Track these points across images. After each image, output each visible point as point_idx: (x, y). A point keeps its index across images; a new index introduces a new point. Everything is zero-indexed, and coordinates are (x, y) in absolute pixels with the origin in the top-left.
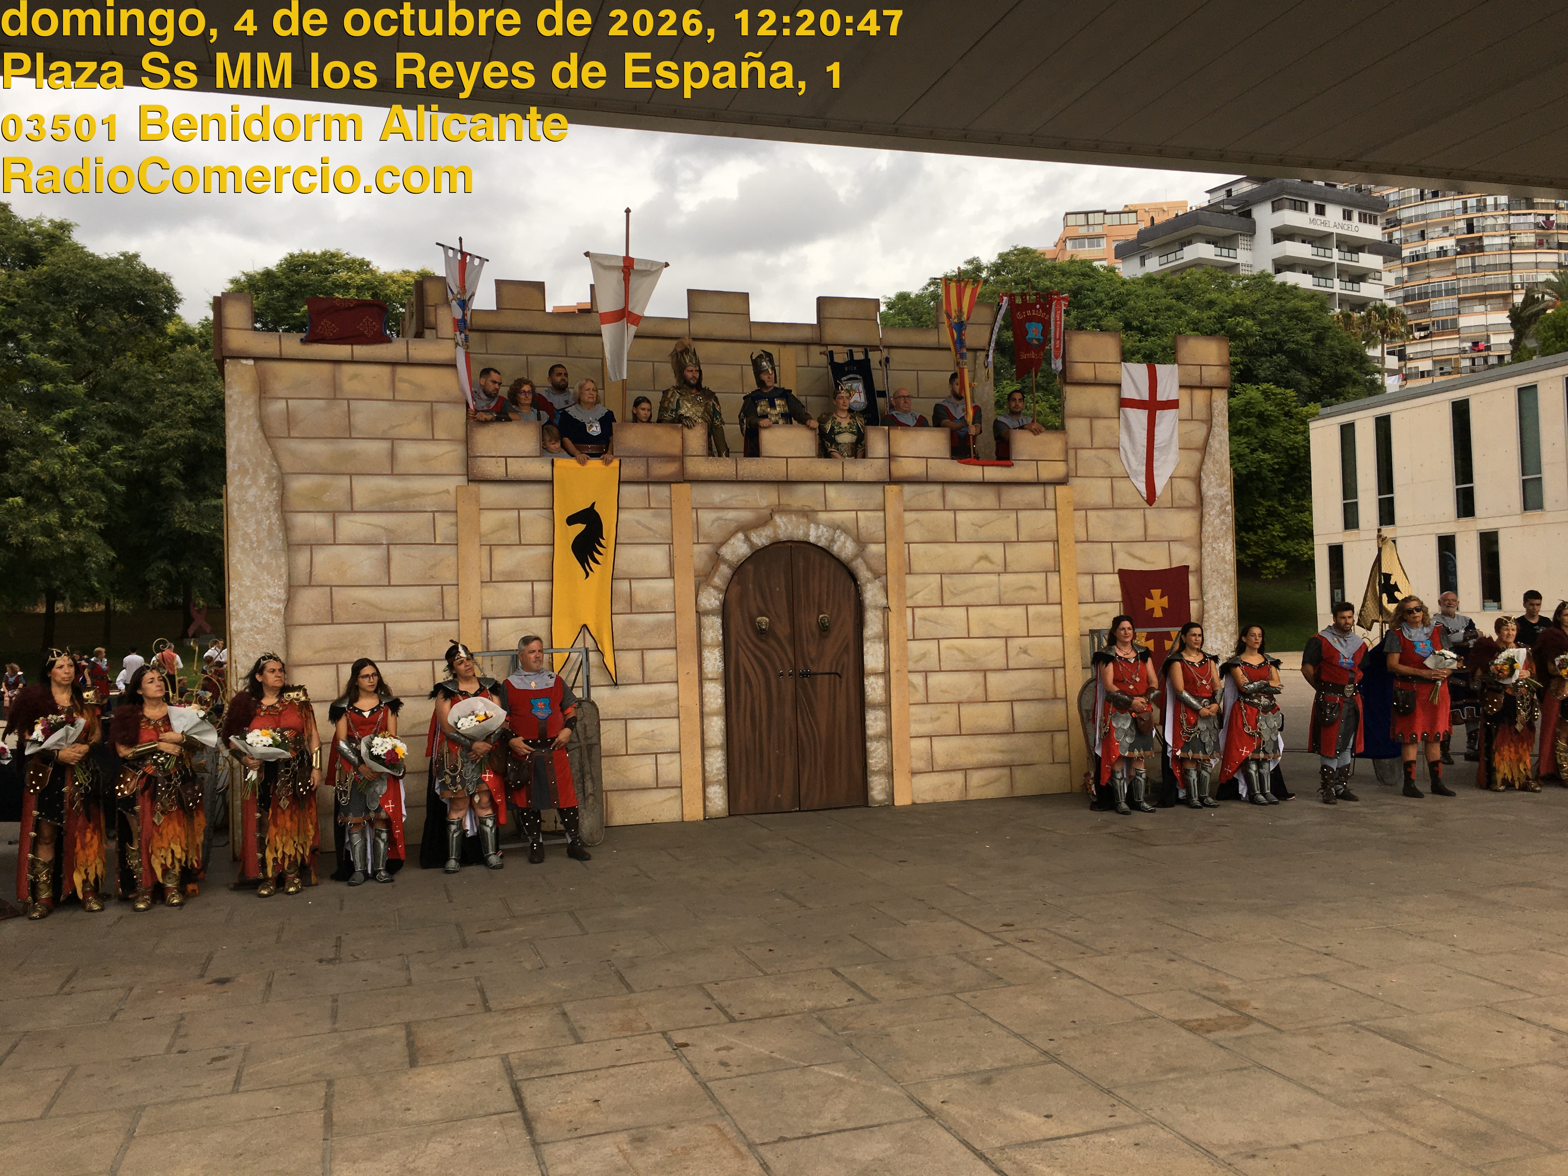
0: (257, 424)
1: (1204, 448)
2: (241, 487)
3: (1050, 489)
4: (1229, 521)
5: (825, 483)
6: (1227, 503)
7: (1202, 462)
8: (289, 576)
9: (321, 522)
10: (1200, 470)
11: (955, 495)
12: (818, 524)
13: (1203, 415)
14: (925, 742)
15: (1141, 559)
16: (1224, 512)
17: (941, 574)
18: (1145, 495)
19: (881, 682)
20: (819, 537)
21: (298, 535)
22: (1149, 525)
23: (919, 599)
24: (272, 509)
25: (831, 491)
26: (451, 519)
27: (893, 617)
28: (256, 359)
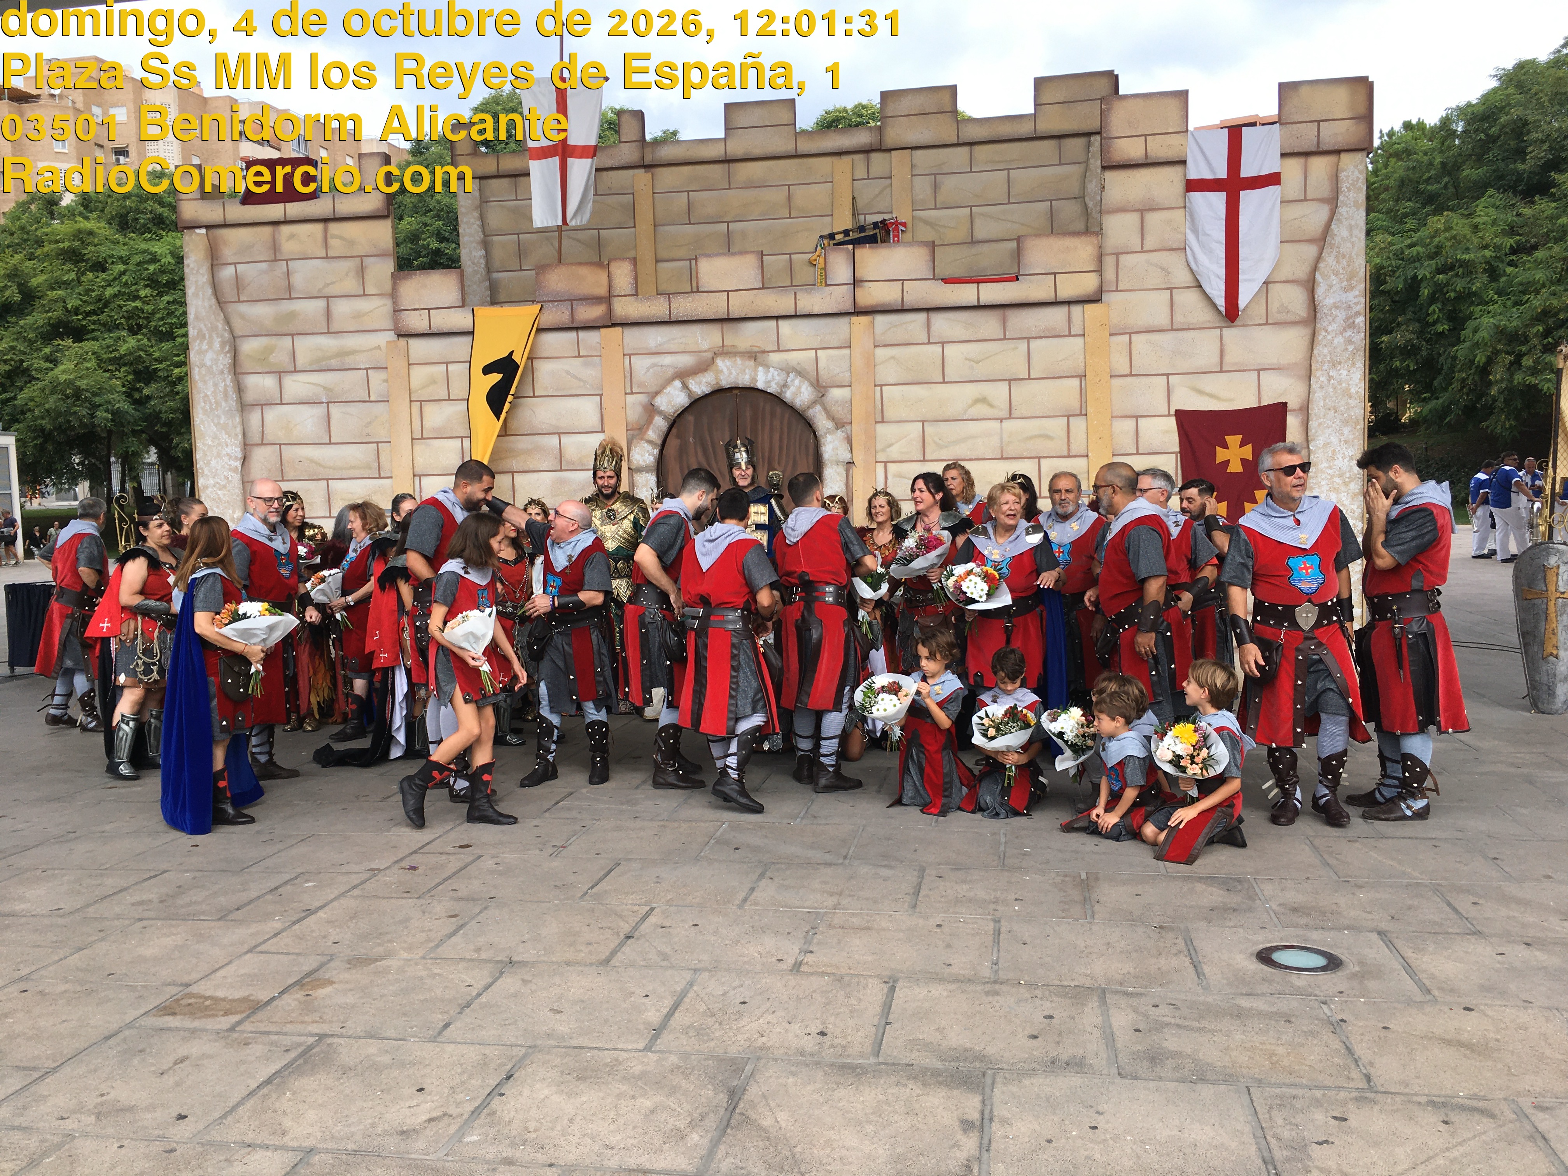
0: (209, 291)
1: (1323, 239)
2: (200, 352)
3: (1076, 310)
4: (1360, 338)
5: (777, 318)
6: (1358, 313)
7: (1319, 259)
8: (244, 434)
9: (268, 382)
10: (1315, 269)
11: (942, 323)
12: (767, 366)
13: (1325, 191)
15: (1212, 396)
16: (1352, 325)
17: (923, 422)
18: (1223, 309)
20: (768, 382)
21: (250, 396)
22: (1228, 349)
23: (894, 452)
24: (226, 371)
25: (785, 326)
26: (383, 375)
27: (857, 473)
28: (208, 227)
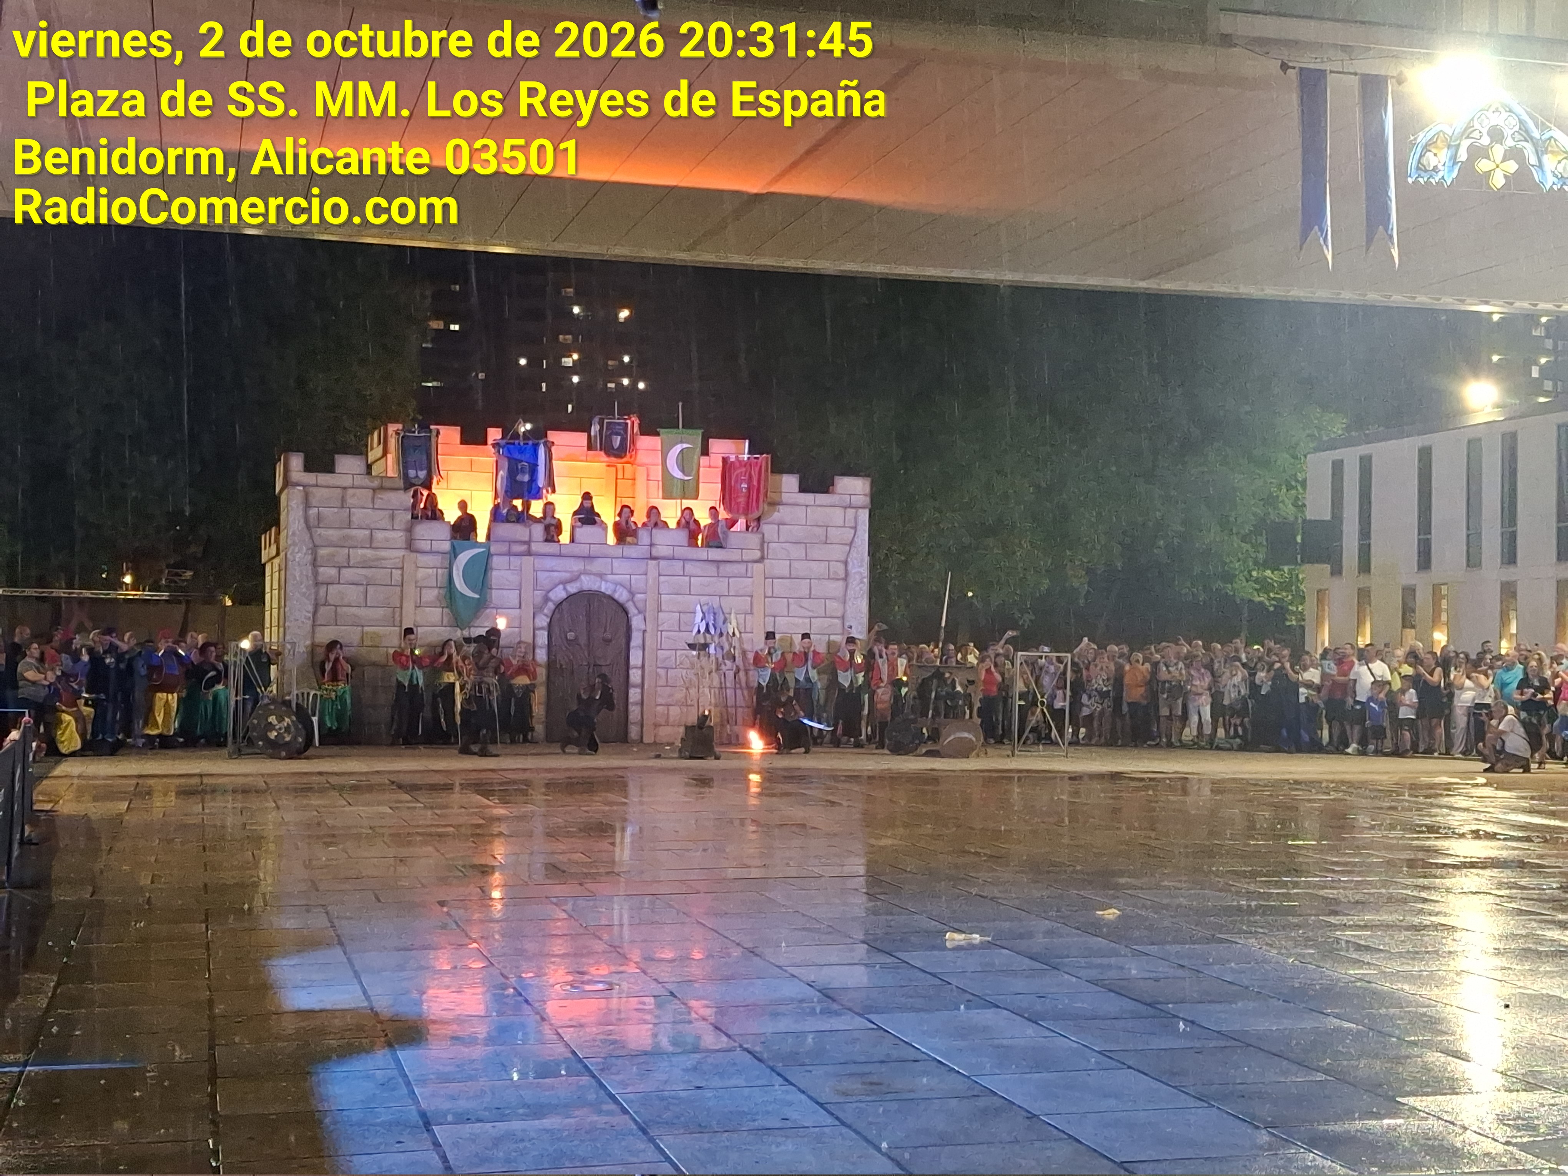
0: (302, 521)
1: (852, 544)
2: (294, 553)
3: (750, 565)
4: (865, 587)
5: (612, 558)
6: (865, 577)
7: (849, 552)
8: (316, 599)
9: (333, 572)
10: (848, 557)
11: (689, 567)
12: (606, 581)
13: (852, 524)
14: (665, 708)
15: (807, 609)
16: (862, 582)
17: (680, 612)
19: (640, 672)
20: (606, 589)
21: (320, 579)
22: (813, 589)
23: (665, 627)
24: (308, 564)
25: (616, 563)
26: (400, 572)
27: (647, 635)
28: (304, 486)
